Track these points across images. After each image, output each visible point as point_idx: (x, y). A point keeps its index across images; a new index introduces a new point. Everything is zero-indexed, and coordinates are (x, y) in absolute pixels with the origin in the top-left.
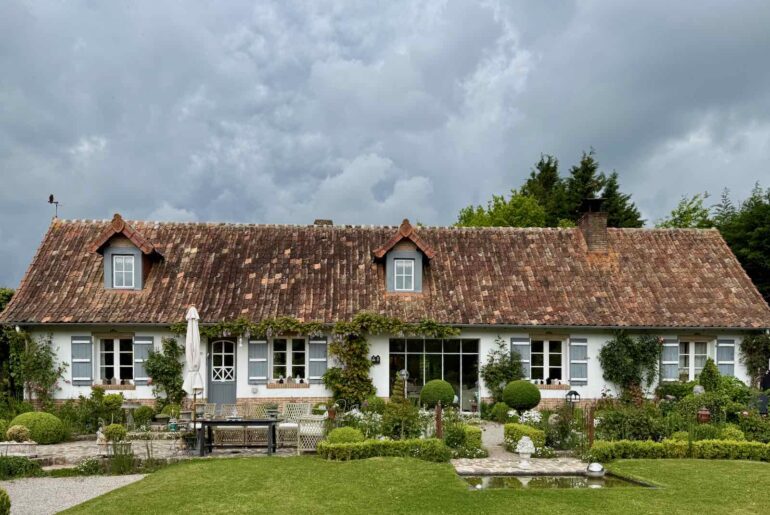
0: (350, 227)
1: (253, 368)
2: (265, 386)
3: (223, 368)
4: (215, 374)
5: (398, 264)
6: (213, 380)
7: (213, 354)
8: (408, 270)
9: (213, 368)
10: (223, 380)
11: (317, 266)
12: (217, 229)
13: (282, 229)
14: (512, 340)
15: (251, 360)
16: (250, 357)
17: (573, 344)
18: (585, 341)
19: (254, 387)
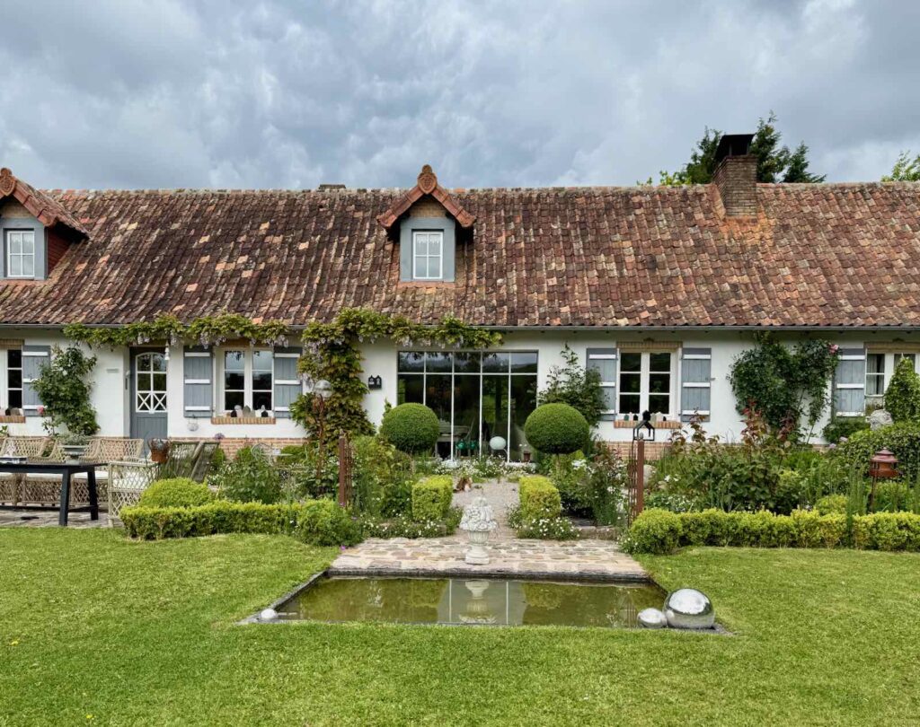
0: (365, 191)
1: (190, 393)
2: (209, 421)
3: (152, 393)
4: (140, 402)
5: (420, 238)
6: (138, 410)
7: (137, 372)
8: (434, 248)
9: (138, 393)
10: (152, 410)
11: (303, 246)
12: (171, 198)
13: (264, 196)
14: (589, 351)
15: (188, 381)
16: (186, 376)
17: (686, 356)
18: (708, 351)
19: (192, 420)
